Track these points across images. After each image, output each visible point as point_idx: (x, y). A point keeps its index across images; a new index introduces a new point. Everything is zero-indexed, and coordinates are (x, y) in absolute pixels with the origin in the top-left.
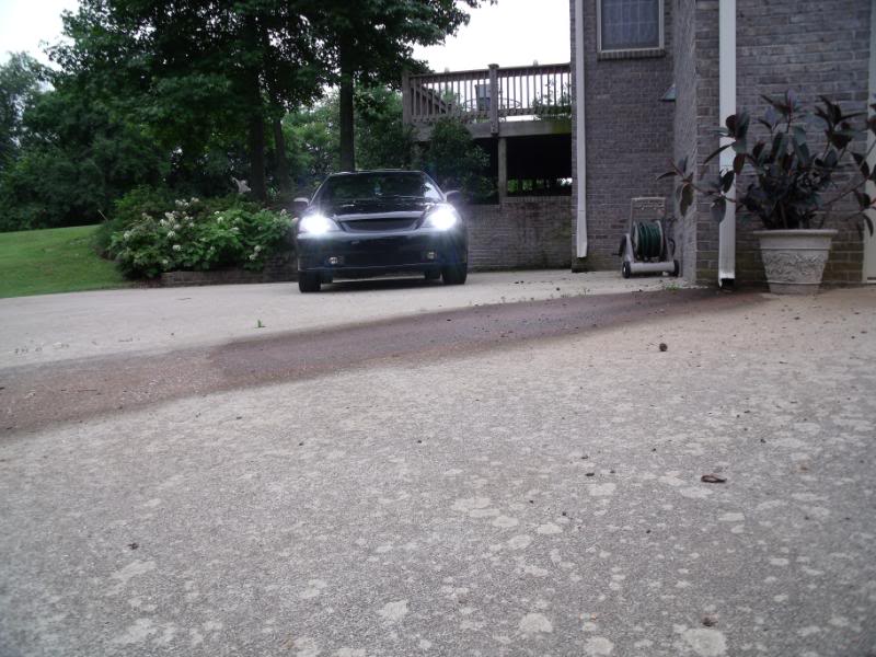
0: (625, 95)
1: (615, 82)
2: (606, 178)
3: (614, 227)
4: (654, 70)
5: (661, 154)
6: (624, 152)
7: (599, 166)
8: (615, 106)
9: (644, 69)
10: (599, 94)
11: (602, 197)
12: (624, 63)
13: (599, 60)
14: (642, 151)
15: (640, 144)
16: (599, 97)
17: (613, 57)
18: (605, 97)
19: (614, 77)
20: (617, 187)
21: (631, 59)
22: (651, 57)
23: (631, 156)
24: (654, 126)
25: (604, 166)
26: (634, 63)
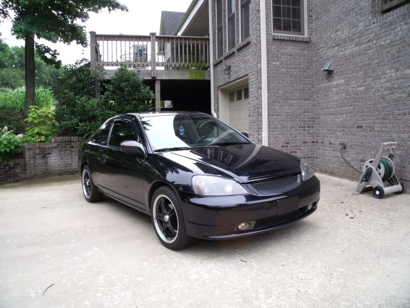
0: (289, 63)
1: (283, 55)
2: (278, 115)
3: (283, 147)
4: (304, 50)
5: (308, 102)
6: (288, 99)
7: (274, 108)
8: (283, 70)
9: (299, 48)
10: (274, 61)
11: (276, 128)
12: (288, 43)
13: (274, 39)
14: (298, 99)
15: (298, 95)
16: (274, 63)
17: (282, 38)
18: (277, 63)
19: (282, 51)
20: (284, 121)
21: (292, 41)
22: (303, 42)
23: (292, 102)
24: (305, 84)
25: (277, 108)
26: (293, 44)
